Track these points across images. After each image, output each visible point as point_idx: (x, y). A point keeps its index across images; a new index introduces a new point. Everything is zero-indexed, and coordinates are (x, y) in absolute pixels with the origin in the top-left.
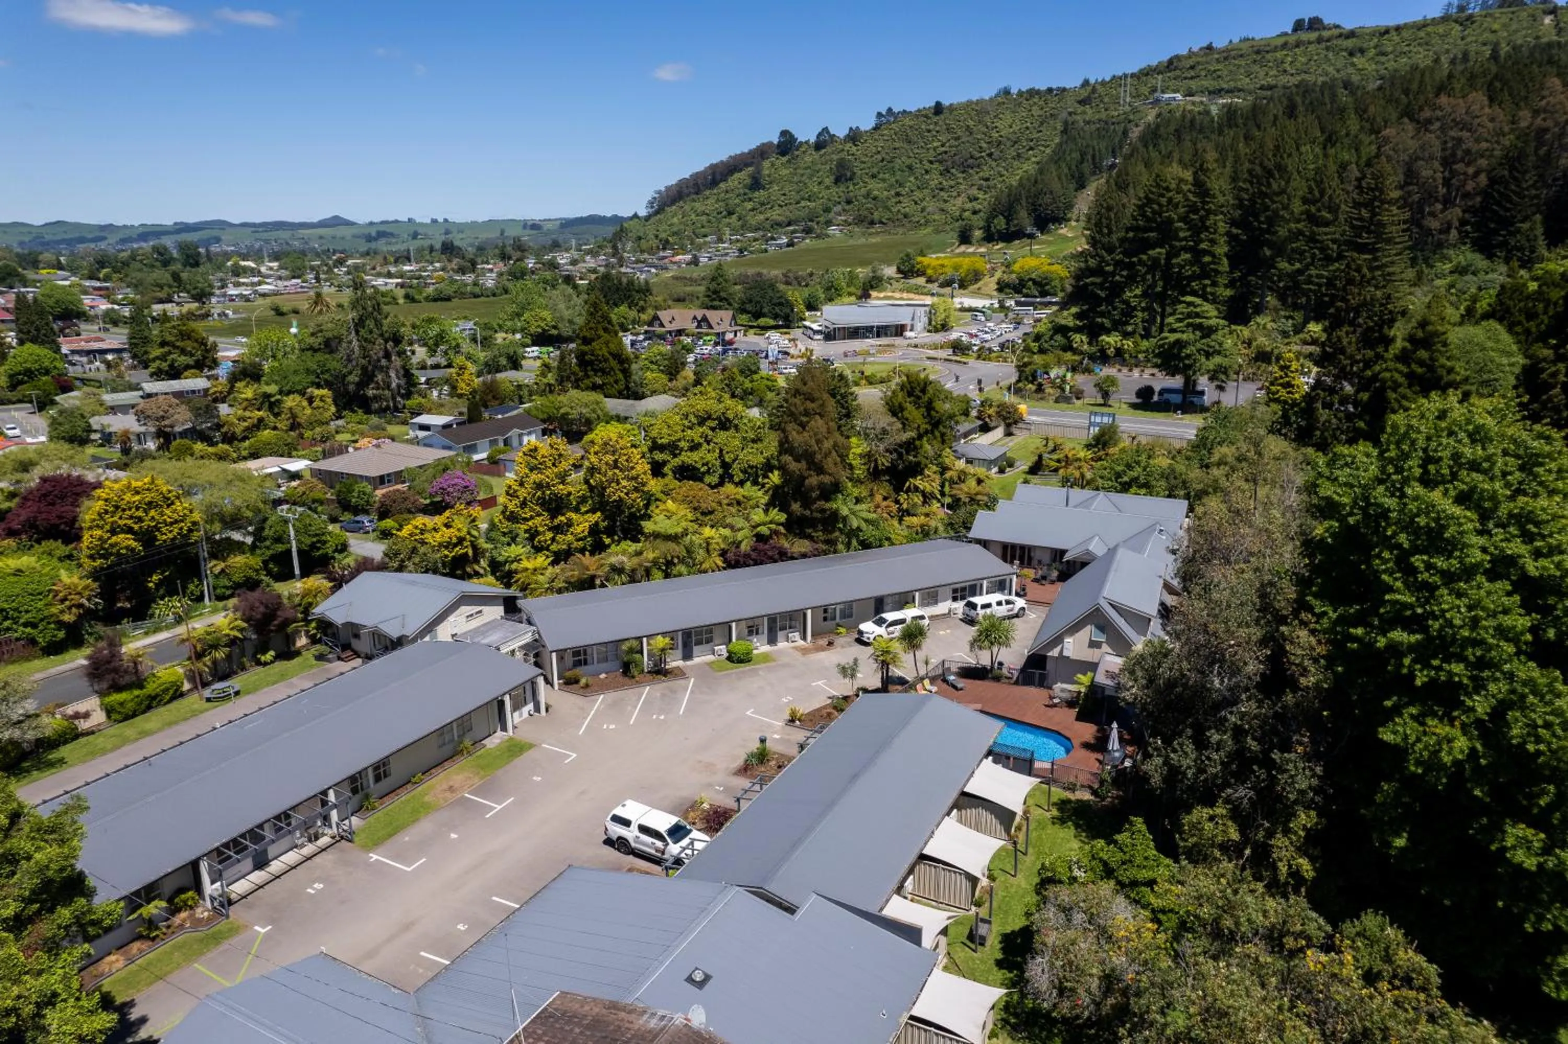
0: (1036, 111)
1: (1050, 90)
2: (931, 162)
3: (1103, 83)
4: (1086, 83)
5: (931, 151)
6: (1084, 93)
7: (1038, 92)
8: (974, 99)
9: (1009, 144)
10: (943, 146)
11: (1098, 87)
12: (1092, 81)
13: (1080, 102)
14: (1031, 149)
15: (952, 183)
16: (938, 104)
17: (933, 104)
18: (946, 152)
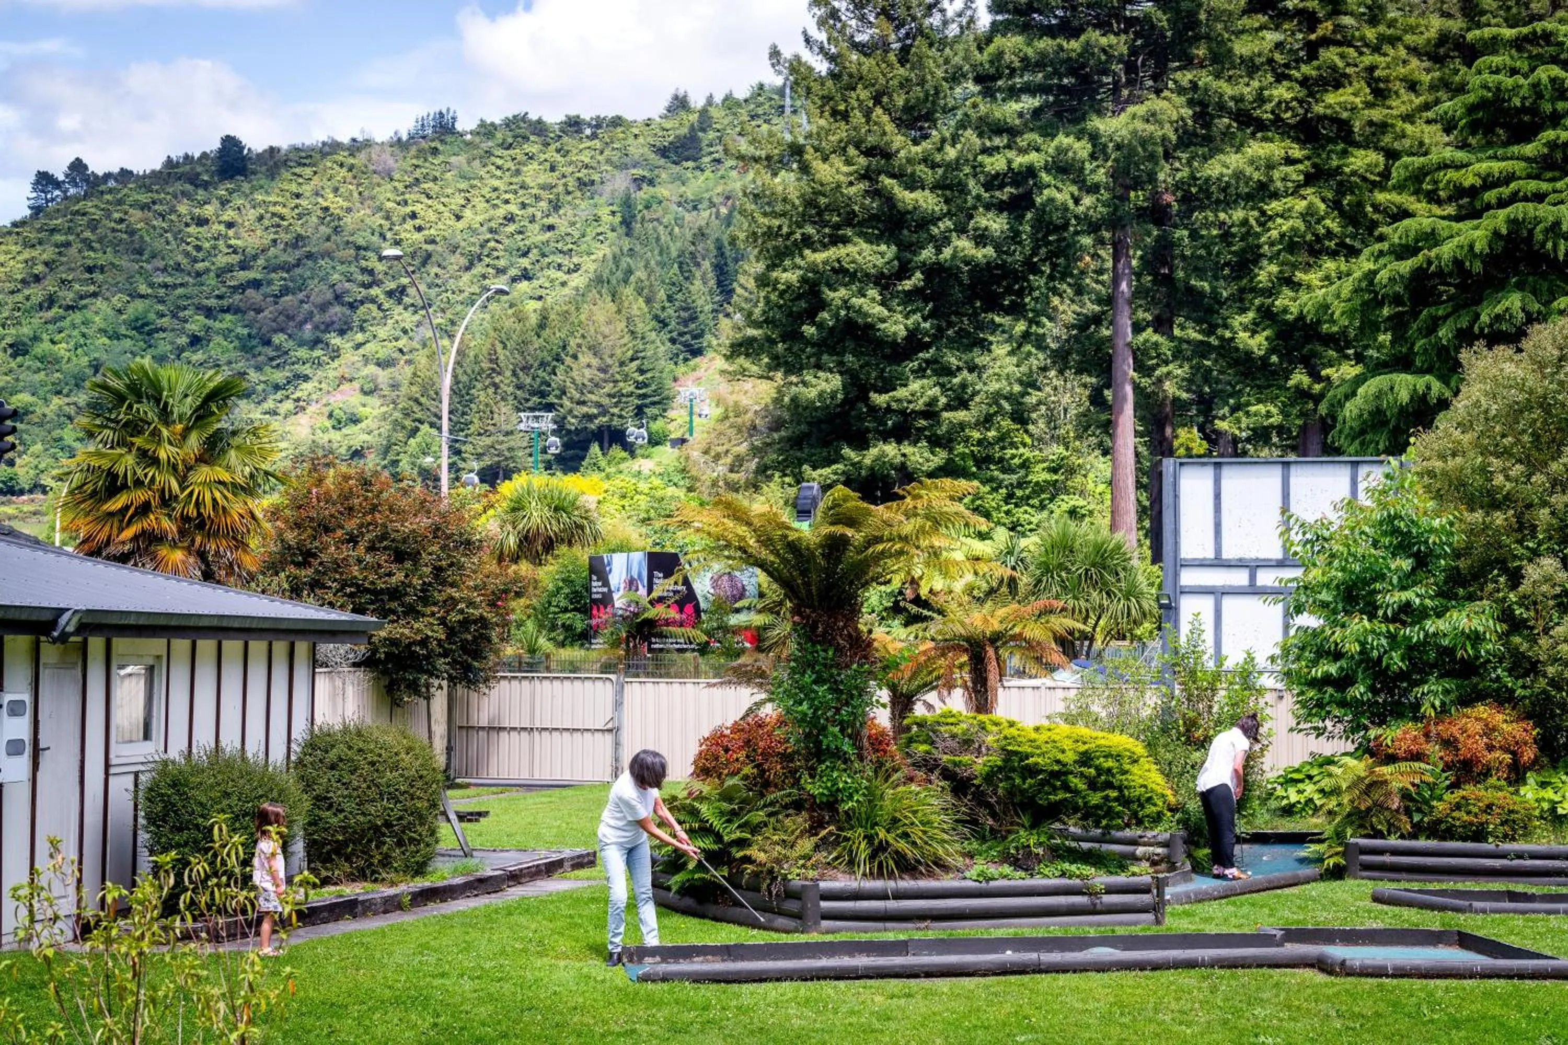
0: (534, 175)
1: (574, 125)
2: (209, 312)
3: (730, 103)
4: (680, 103)
5: (211, 280)
6: (679, 127)
7: (539, 128)
8: (345, 139)
9: (458, 260)
10: (244, 266)
11: (714, 112)
12: (697, 101)
13: (663, 152)
14: (526, 276)
15: (279, 376)
16: (231, 144)
17: (216, 145)
18: (256, 284)
